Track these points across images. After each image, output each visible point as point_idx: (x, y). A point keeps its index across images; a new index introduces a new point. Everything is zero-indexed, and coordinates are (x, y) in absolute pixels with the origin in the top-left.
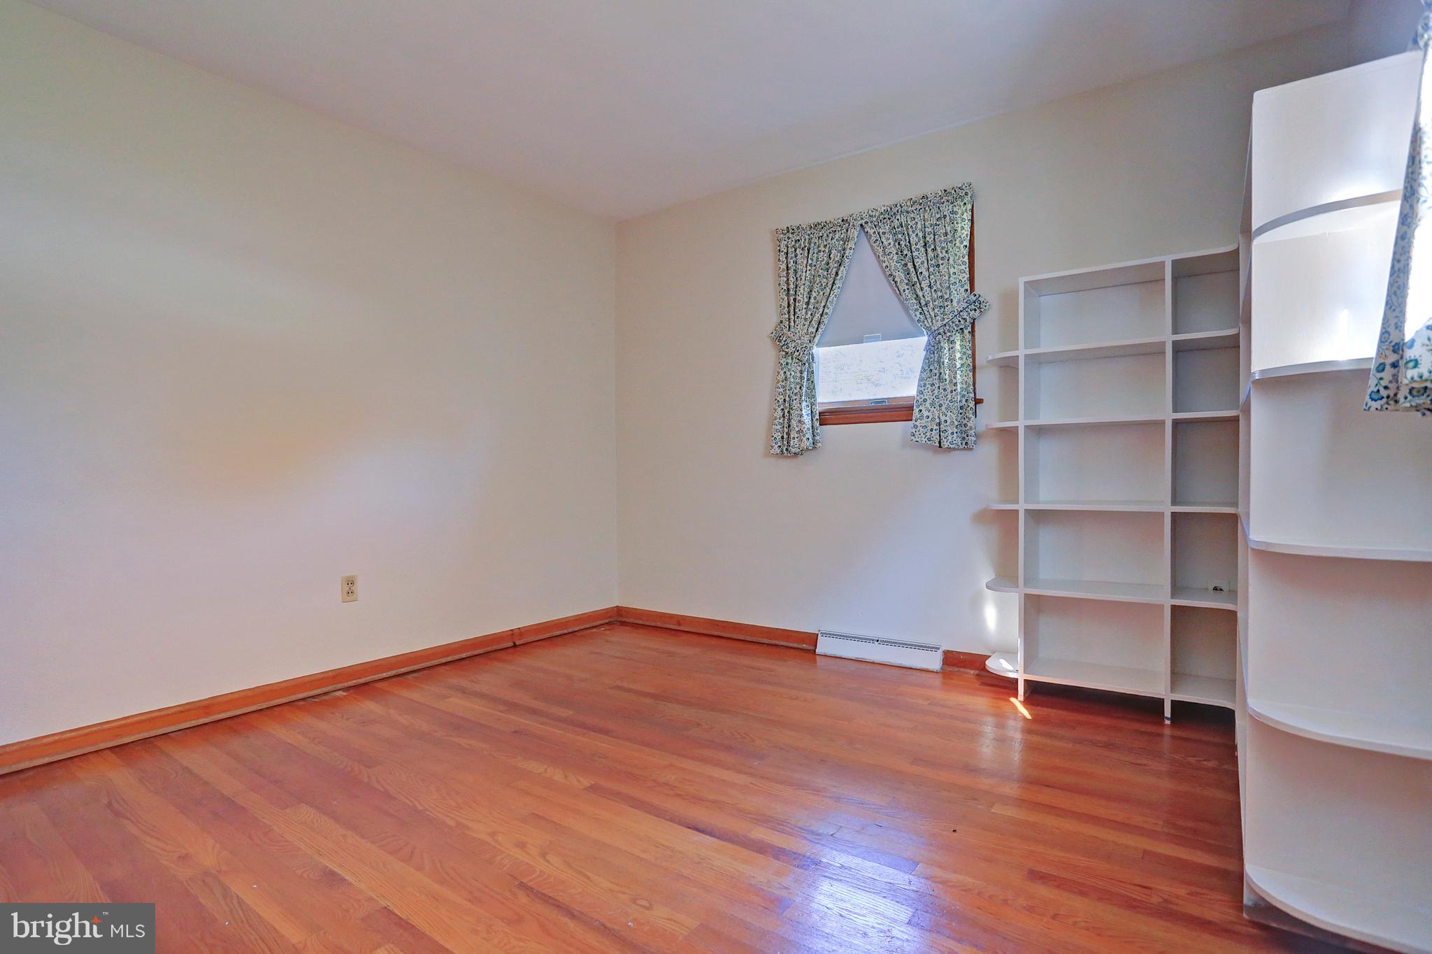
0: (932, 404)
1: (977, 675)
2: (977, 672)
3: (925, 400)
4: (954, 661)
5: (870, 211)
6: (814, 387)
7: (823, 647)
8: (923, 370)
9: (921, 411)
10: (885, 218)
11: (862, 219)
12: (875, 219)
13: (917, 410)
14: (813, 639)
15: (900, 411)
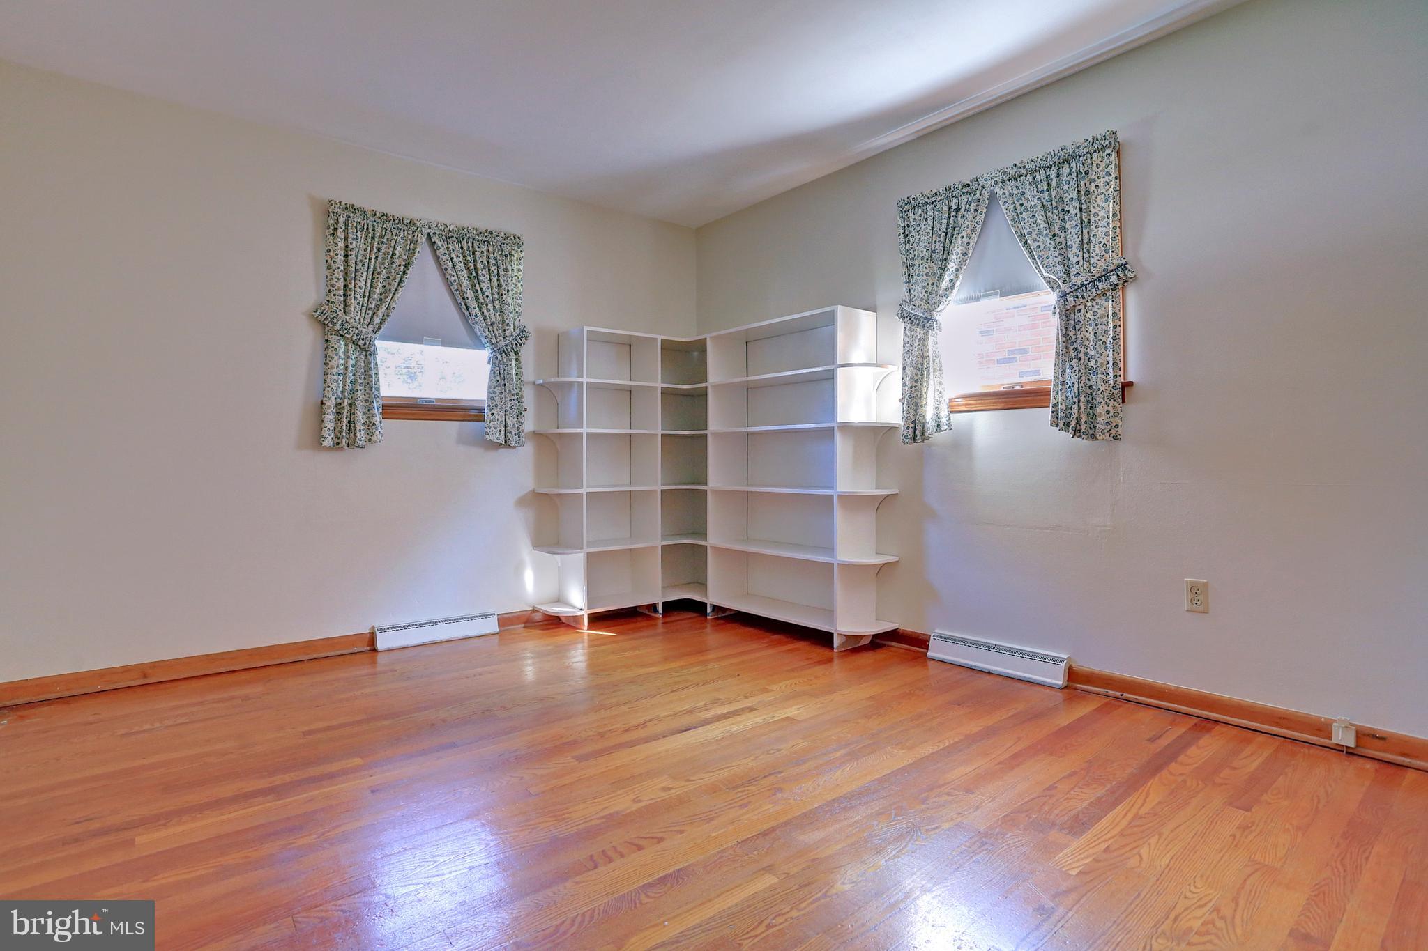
0: (501, 409)
1: (524, 628)
2: (523, 625)
3: (496, 406)
4: (505, 621)
5: (439, 225)
6: (378, 380)
7: (383, 642)
8: (490, 380)
9: (493, 414)
10: (453, 237)
11: (430, 228)
12: (444, 234)
13: (490, 413)
14: (372, 639)
15: (473, 413)
